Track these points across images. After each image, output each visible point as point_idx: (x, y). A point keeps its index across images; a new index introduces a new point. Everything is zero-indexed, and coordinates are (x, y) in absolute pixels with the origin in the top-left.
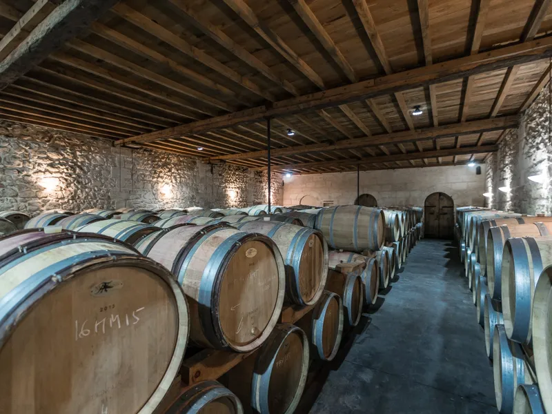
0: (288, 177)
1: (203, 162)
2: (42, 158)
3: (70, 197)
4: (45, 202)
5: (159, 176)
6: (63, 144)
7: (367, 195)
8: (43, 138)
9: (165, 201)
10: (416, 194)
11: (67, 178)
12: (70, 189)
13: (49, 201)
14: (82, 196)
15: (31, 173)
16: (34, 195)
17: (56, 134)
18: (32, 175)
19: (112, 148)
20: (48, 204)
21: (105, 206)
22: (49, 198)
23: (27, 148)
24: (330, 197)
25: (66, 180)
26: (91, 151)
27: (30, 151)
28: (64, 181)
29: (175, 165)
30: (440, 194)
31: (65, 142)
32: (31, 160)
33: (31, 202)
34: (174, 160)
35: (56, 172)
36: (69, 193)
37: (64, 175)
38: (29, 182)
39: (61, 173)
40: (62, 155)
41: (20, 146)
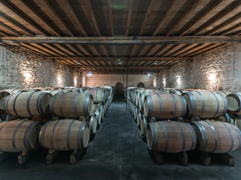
0: (90, 75)
1: (69, 68)
2: (24, 63)
3: (33, 82)
4: (26, 84)
5: (57, 73)
6: (30, 57)
7: (120, 83)
8: (25, 54)
9: (59, 84)
10: (135, 83)
11: (32, 73)
12: (33, 78)
13: (27, 83)
14: (37, 81)
15: (21, 70)
16: (22, 81)
17: (28, 52)
18: (22, 72)
19: (44, 60)
20: (27, 85)
21: (43, 86)
22: (27, 82)
23: (20, 58)
24: (107, 83)
25: (32, 74)
26: (39, 61)
27: (20, 59)
28: (31, 74)
29: (61, 68)
30: (141, 83)
31: (31, 56)
32: (21, 64)
33: (21, 84)
34: (61, 66)
35: (29, 70)
36: (33, 80)
37: (31, 72)
38: (21, 75)
39: (30, 71)
40: (30, 62)
41: (18, 58)
